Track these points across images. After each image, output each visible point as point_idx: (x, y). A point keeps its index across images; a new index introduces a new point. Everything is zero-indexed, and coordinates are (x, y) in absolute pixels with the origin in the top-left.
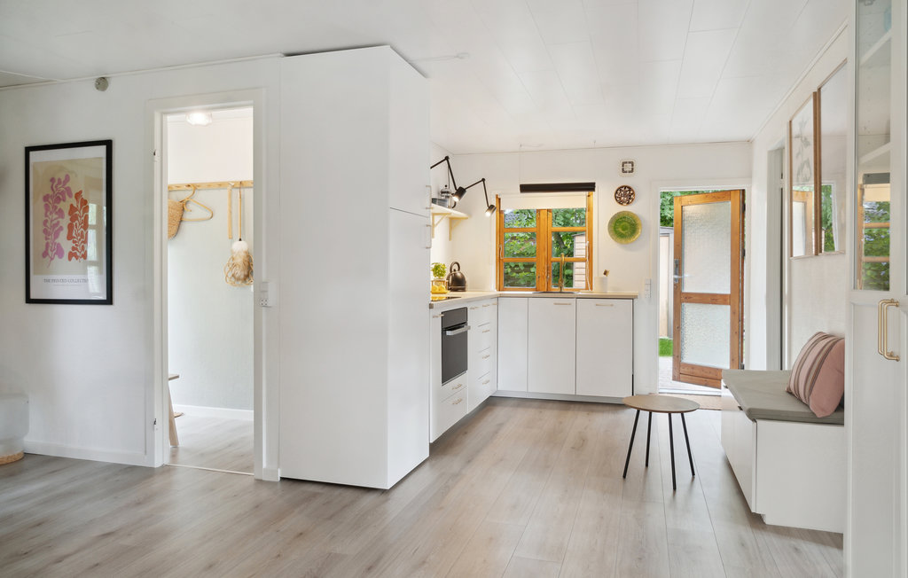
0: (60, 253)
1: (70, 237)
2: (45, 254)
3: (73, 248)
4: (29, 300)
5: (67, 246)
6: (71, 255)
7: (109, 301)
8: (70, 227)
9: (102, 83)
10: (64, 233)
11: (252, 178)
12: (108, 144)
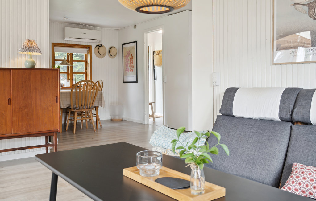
0: (128, 70)
1: (130, 66)
2: (126, 70)
3: (131, 69)
4: (124, 82)
5: (129, 68)
6: (130, 70)
7: (137, 82)
8: (130, 63)
9: (135, 26)
10: (129, 65)
11: (162, 49)
12: (136, 42)
